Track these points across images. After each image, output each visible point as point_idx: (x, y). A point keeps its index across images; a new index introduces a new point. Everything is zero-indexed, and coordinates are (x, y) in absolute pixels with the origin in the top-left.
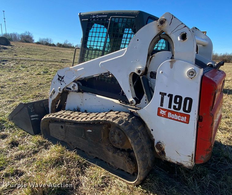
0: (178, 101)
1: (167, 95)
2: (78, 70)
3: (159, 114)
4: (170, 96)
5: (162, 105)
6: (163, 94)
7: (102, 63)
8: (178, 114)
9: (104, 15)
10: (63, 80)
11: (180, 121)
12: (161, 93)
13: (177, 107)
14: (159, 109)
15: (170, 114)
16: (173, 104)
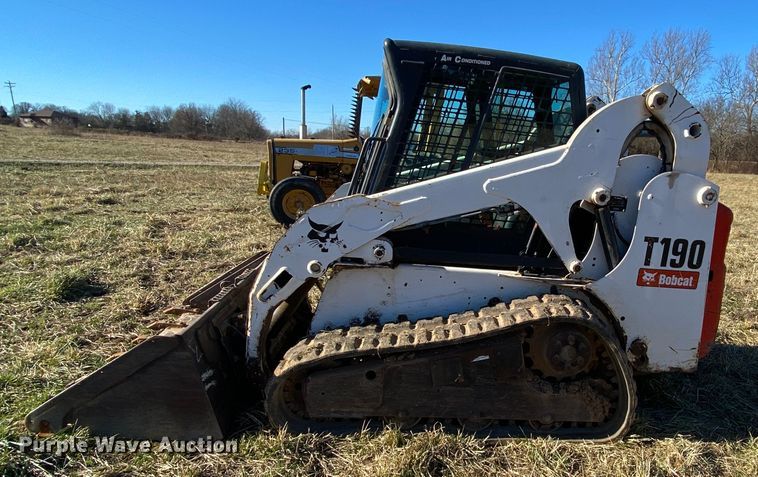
0: (680, 250)
1: (660, 240)
2: (402, 203)
3: (641, 282)
4: (666, 242)
5: (647, 263)
6: (651, 241)
7: (492, 182)
8: (678, 274)
9: (482, 59)
10: (332, 236)
11: (682, 287)
12: (646, 239)
13: (677, 262)
14: (641, 272)
15: (663, 279)
16: (671, 256)
